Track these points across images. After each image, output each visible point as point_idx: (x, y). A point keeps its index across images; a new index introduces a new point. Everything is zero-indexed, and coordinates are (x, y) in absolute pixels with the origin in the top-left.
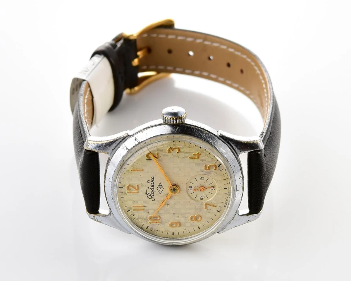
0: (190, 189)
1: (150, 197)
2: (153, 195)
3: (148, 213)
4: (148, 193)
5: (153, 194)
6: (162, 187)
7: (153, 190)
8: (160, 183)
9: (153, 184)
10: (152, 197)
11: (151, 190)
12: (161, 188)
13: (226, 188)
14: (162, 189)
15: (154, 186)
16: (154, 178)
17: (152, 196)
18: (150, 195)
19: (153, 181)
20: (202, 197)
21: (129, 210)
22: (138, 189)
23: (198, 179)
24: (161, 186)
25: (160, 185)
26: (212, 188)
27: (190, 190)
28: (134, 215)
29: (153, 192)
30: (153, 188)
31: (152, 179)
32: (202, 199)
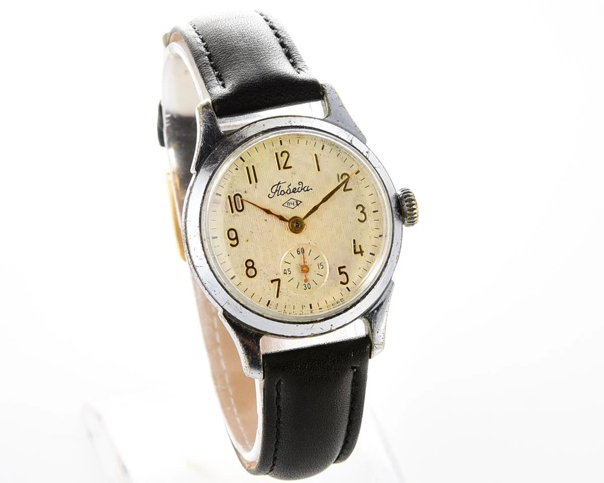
0: (300, 250)
1: (274, 190)
2: (279, 194)
3: (246, 192)
4: (280, 186)
5: (281, 194)
6: (295, 205)
7: (287, 192)
8: (301, 202)
9: (298, 191)
10: (275, 193)
11: (288, 190)
12: (293, 204)
13: (311, 308)
14: (292, 206)
15: (295, 193)
16: (308, 190)
17: (277, 192)
18: (278, 189)
19: (303, 190)
20: (288, 272)
21: (244, 161)
22: (285, 168)
23: (319, 261)
24: (298, 205)
25: (299, 203)
26: (307, 286)
27: (298, 251)
28: (237, 169)
29: (284, 193)
30: (290, 193)
31: (305, 189)
32: (286, 273)
